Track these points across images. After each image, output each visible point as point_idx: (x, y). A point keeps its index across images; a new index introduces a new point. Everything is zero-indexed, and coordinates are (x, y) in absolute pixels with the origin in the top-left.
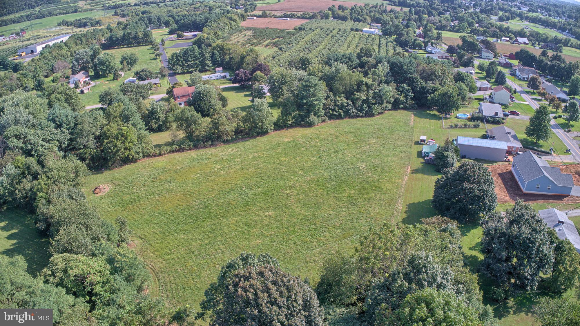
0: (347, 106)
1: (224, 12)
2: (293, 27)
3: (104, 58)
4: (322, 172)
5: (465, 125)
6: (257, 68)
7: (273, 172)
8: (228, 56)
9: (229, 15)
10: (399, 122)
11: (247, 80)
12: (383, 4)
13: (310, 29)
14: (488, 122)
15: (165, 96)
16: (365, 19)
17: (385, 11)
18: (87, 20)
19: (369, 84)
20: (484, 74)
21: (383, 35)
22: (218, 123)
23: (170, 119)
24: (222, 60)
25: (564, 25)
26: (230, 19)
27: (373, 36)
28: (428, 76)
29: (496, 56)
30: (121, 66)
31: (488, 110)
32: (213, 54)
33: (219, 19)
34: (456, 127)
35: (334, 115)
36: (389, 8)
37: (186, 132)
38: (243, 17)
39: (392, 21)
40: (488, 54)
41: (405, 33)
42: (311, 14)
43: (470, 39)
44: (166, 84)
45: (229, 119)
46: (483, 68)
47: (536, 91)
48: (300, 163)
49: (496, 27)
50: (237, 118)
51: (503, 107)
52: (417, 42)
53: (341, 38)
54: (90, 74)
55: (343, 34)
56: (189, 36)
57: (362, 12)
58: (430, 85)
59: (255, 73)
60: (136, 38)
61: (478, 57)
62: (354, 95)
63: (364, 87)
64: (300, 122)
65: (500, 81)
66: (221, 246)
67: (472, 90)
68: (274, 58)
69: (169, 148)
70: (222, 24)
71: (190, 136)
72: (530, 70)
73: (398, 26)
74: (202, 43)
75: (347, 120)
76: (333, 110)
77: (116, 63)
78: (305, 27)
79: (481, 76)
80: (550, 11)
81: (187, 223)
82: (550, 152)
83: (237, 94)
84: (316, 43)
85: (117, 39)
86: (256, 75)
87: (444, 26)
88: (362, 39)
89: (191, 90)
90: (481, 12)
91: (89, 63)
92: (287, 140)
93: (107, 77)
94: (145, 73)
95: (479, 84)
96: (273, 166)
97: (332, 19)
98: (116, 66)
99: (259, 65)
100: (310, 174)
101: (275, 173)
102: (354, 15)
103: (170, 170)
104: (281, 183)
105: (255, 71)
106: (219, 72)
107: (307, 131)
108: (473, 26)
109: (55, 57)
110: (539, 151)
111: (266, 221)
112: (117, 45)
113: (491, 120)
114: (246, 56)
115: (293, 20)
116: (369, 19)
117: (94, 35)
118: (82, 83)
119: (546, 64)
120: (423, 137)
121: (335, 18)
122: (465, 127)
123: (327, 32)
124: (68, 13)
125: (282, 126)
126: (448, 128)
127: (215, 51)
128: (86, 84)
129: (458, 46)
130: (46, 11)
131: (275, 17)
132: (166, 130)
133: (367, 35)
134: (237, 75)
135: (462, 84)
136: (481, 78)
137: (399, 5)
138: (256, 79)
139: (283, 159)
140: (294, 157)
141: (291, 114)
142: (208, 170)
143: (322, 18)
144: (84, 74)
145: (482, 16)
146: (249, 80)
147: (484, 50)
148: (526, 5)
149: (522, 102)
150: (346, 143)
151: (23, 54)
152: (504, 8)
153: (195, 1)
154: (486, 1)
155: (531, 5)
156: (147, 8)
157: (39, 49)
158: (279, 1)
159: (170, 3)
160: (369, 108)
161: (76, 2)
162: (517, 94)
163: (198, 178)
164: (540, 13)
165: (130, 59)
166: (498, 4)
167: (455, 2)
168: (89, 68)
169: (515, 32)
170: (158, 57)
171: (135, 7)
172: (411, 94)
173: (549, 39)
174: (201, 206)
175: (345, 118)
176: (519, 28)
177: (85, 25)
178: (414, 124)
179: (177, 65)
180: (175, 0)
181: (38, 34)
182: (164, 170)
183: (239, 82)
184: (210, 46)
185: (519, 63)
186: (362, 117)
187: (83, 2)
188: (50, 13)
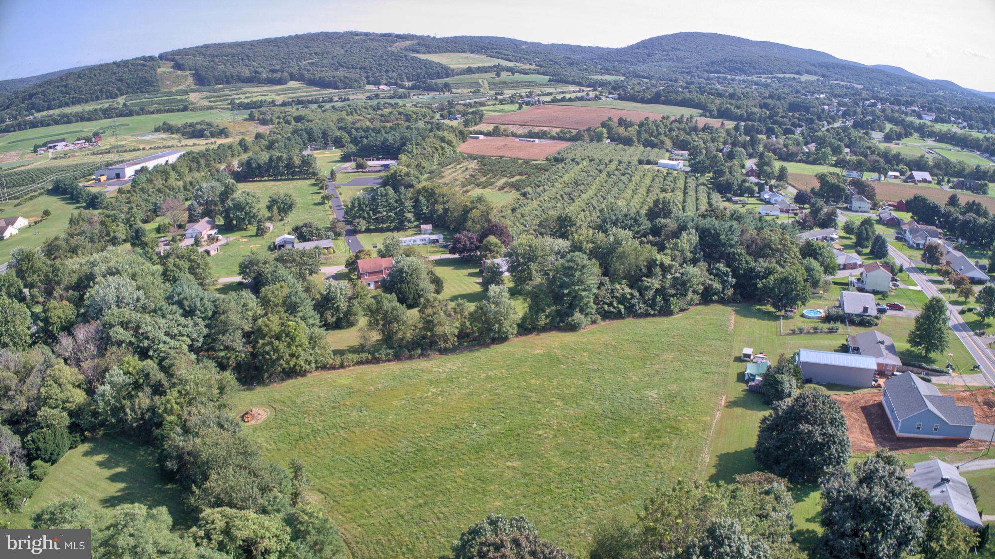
0: (631, 299)
1: (432, 128)
2: (545, 155)
3: (242, 200)
4: (591, 403)
5: (816, 329)
6: (489, 230)
7: (518, 400)
8: (441, 207)
9: (440, 133)
10: (711, 324)
11: (472, 249)
12: (691, 117)
13: (573, 160)
14: (852, 323)
15: (342, 268)
16: (662, 142)
17: (695, 129)
18: (205, 127)
19: (666, 264)
20: (854, 238)
21: (691, 171)
22: (432, 322)
23: (354, 310)
24: (433, 212)
25: (992, 143)
26: (443, 140)
27: (675, 173)
28: (760, 250)
29: (875, 207)
30: (268, 214)
31: (854, 303)
32: (417, 201)
33: (424, 139)
34: (801, 333)
35: (611, 312)
36: (702, 122)
37: (383, 333)
38: (463, 136)
39: (706, 148)
40: (862, 203)
41: (727, 170)
42: (574, 132)
43: (832, 179)
44: (343, 248)
45: (450, 315)
46: (852, 229)
47: (935, 267)
48: (558, 388)
49: (878, 154)
50: (461, 315)
51: (880, 296)
52: (747, 184)
53: (623, 178)
54: (217, 223)
55: (625, 170)
56: (375, 166)
57: (657, 130)
58: (762, 264)
59: (487, 239)
60: (289, 165)
61: (846, 209)
62: (642, 281)
63: (658, 270)
64: (558, 323)
65: (879, 251)
66: (444, 509)
67: (830, 269)
68: (514, 211)
69: (355, 357)
70: (430, 149)
71: (388, 339)
72: (928, 231)
73: (715, 156)
74: (399, 181)
75: (630, 321)
76: (611, 305)
77: (260, 208)
78: (565, 156)
79: (848, 242)
80: (971, 119)
81: (390, 474)
82: (946, 370)
83: (456, 271)
84: (582, 186)
85: (259, 166)
86: (488, 242)
87: (792, 153)
88: (657, 179)
89: (386, 262)
90: (856, 126)
91: (216, 205)
92: (538, 351)
93: (245, 230)
94: (309, 228)
95: (841, 259)
96: (518, 392)
97: (609, 141)
98: (261, 213)
99: (492, 226)
100: (574, 406)
101: (520, 404)
102: (644, 135)
103: (359, 391)
104: (529, 418)
105: (486, 236)
106: (427, 231)
107: (569, 338)
108: (840, 153)
109: (159, 191)
110: (928, 369)
111: (509, 474)
112: (258, 176)
113: (857, 320)
114: (471, 210)
115: (543, 142)
116: (668, 143)
117: (221, 154)
118: (206, 237)
119: (956, 220)
120: (748, 350)
121: (613, 139)
122: (815, 332)
123: (600, 165)
124: (173, 111)
125: (530, 329)
126: (789, 334)
127: (421, 198)
128: (212, 239)
129: (813, 190)
130: (136, 105)
131: (515, 135)
132: (348, 327)
133: (665, 172)
134: (457, 241)
135: (812, 260)
136: (846, 247)
137: (719, 117)
138: (487, 248)
139: (533, 382)
140: (550, 379)
141: (544, 311)
142: (419, 394)
143: (591, 140)
144: (208, 222)
145: (855, 134)
146: (477, 248)
147: (856, 197)
148: (930, 110)
149: (911, 288)
150: (627, 358)
151: (103, 178)
152: (893, 117)
153: (382, 102)
154: (863, 106)
155: (939, 110)
156: (302, 112)
157: (130, 172)
158: (520, 108)
159: (340, 104)
160: (666, 301)
161: (185, 92)
162: (903, 274)
163: (404, 407)
164: (955, 123)
165: (283, 203)
166: (883, 111)
167: (812, 109)
168: (216, 213)
169: (911, 161)
170: (326, 201)
171: (283, 108)
172: (730, 279)
173: (966, 172)
174: (410, 449)
175: (629, 317)
176: (917, 154)
177: (200, 134)
178: (735, 327)
179: (359, 217)
180: (348, 100)
181: (123, 143)
182: (351, 392)
183: (460, 252)
184: (412, 186)
185: (912, 217)
186: (654, 316)
187: (197, 93)
188: (142, 109)
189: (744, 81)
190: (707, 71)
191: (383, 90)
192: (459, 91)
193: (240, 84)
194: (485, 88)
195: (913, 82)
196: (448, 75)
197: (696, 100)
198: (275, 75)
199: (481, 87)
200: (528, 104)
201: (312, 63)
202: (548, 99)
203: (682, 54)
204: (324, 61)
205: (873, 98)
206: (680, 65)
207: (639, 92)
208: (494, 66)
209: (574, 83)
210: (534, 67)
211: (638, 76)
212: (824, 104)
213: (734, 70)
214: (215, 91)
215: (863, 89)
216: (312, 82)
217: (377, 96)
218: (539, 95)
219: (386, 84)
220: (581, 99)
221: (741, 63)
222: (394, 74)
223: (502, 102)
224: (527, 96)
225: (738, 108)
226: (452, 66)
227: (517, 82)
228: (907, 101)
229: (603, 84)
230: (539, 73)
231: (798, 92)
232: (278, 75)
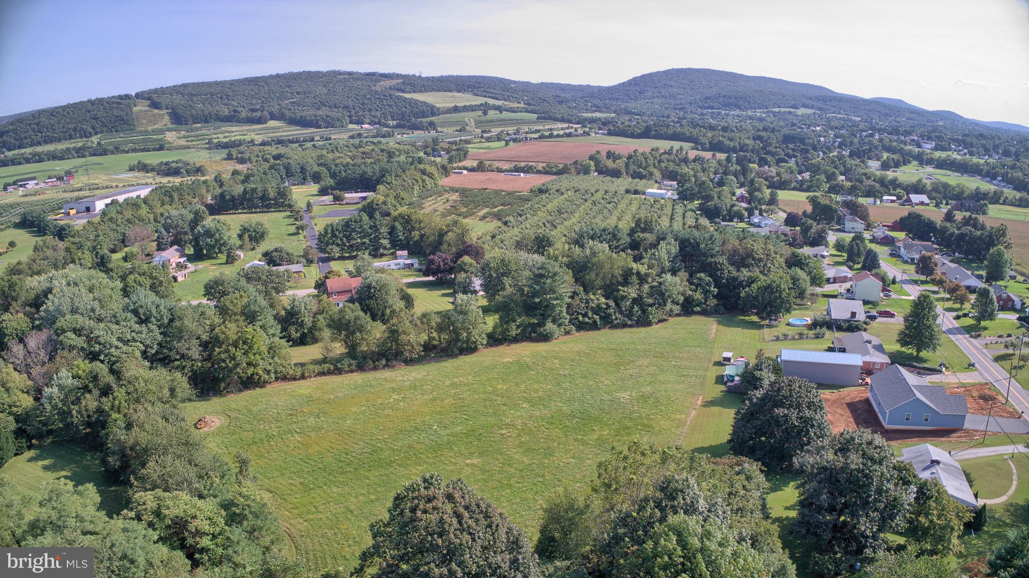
0: (607, 309)
1: (413, 161)
2: (530, 187)
3: (212, 227)
4: (559, 404)
5: (801, 335)
6: (464, 250)
7: (482, 404)
8: (417, 233)
9: (422, 166)
10: (691, 333)
11: (446, 271)
12: (681, 149)
13: (557, 191)
14: (840, 328)
15: (312, 291)
16: (651, 174)
17: (685, 160)
18: (180, 165)
19: (643, 273)
20: (845, 255)
21: (679, 199)
22: (397, 331)
23: (319, 325)
24: (408, 239)
25: (994, 168)
26: (424, 172)
27: (663, 201)
28: (742, 260)
29: (868, 227)
30: (238, 243)
31: (841, 309)
32: (393, 229)
33: (404, 171)
34: (786, 339)
35: (587, 323)
36: (692, 154)
37: (346, 343)
38: (445, 171)
39: (695, 176)
40: (856, 224)
41: (715, 195)
42: (561, 166)
43: (824, 201)
44: (314, 273)
45: (416, 325)
46: (843, 247)
47: (929, 278)
48: (525, 392)
49: (874, 180)
50: (429, 325)
51: (870, 306)
52: (735, 208)
53: (608, 206)
54: (187, 252)
55: (611, 199)
56: (352, 198)
57: (646, 162)
58: (745, 274)
59: (461, 259)
60: (264, 198)
61: (836, 230)
62: (618, 290)
63: (634, 278)
64: (530, 334)
65: (871, 263)
67: (817, 280)
68: (493, 237)
69: (317, 368)
70: (410, 181)
71: (352, 351)
72: (923, 246)
73: (704, 183)
74: (375, 210)
75: (606, 332)
76: (585, 315)
77: (232, 236)
78: (549, 187)
79: (839, 259)
80: (972, 146)
81: (343, 473)
83: (430, 292)
84: (566, 214)
85: (233, 199)
86: (463, 262)
87: (785, 181)
88: (643, 207)
89: (356, 283)
90: (851, 155)
91: (186, 233)
92: (507, 360)
93: (215, 258)
94: (279, 254)
95: (830, 273)
96: (483, 396)
97: (596, 174)
98: (232, 241)
99: (467, 247)
100: (541, 407)
101: (485, 407)
102: (632, 167)
103: (318, 399)
104: (492, 420)
105: (461, 256)
106: (401, 257)
107: (541, 348)
108: (835, 180)
109: (129, 221)
110: (920, 368)
111: (468, 471)
112: (232, 209)
113: (845, 325)
114: (446, 233)
115: (529, 176)
116: (657, 174)
117: (193, 189)
118: (174, 265)
119: (952, 234)
120: (728, 355)
121: (600, 172)
122: (801, 338)
123: (586, 195)
124: (148, 150)
125: (500, 340)
126: (773, 340)
127: (397, 224)
128: (180, 266)
129: (804, 213)
130: (111, 144)
131: (500, 170)
132: (313, 343)
133: (652, 200)
134: (432, 262)
135: (799, 270)
136: (837, 263)
137: (710, 149)
138: (462, 269)
139: (500, 386)
140: (517, 384)
141: (515, 321)
142: (380, 401)
143: (578, 173)
144: (177, 250)
145: (852, 162)
146: (451, 270)
147: (848, 217)
148: (930, 139)
149: (903, 297)
150: (601, 364)
151: (73, 212)
152: (891, 146)
153: (365, 140)
154: (861, 136)
155: (939, 138)
156: (282, 150)
157: (100, 205)
158: (507, 144)
159: (321, 143)
160: (644, 311)
161: (161, 131)
162: (897, 286)
163: (363, 413)
164: (955, 151)
165: (254, 231)
166: (881, 140)
167: (807, 141)
168: (186, 242)
169: (908, 185)
170: (301, 231)
171: (262, 147)
172: (712, 289)
173: (966, 195)
174: (365, 450)
175: (604, 328)
176: (913, 179)
177: (176, 172)
178: (716, 335)
179: (333, 243)
180: (330, 139)
181: (96, 182)
182: (309, 399)
183: (434, 274)
184: (388, 214)
185: (906, 235)
186: (631, 326)
187: (174, 133)
188: (117, 148)
189: (738, 116)
190: (700, 107)
191: (366, 129)
192: (445, 130)
193: (218, 124)
194: (471, 126)
195: (913, 113)
196: (433, 114)
197: (687, 133)
198: (254, 114)
199: (467, 125)
200: (515, 140)
201: (294, 102)
202: (536, 136)
203: (675, 90)
204: (306, 100)
205: (871, 129)
206: (673, 101)
207: (629, 126)
208: (481, 105)
209: (563, 120)
210: (522, 105)
211: (630, 113)
212: (820, 136)
213: (728, 106)
214: (192, 130)
215: (861, 121)
216: (293, 122)
217: (360, 135)
218: (527, 133)
219: (369, 124)
220: (569, 135)
221: (736, 98)
222: (378, 114)
223: (488, 140)
224: (515, 134)
225: (731, 140)
226: (437, 105)
227: (504, 120)
228: (906, 131)
229: (592, 121)
230: (527, 111)
231: (793, 125)
232: (258, 114)
